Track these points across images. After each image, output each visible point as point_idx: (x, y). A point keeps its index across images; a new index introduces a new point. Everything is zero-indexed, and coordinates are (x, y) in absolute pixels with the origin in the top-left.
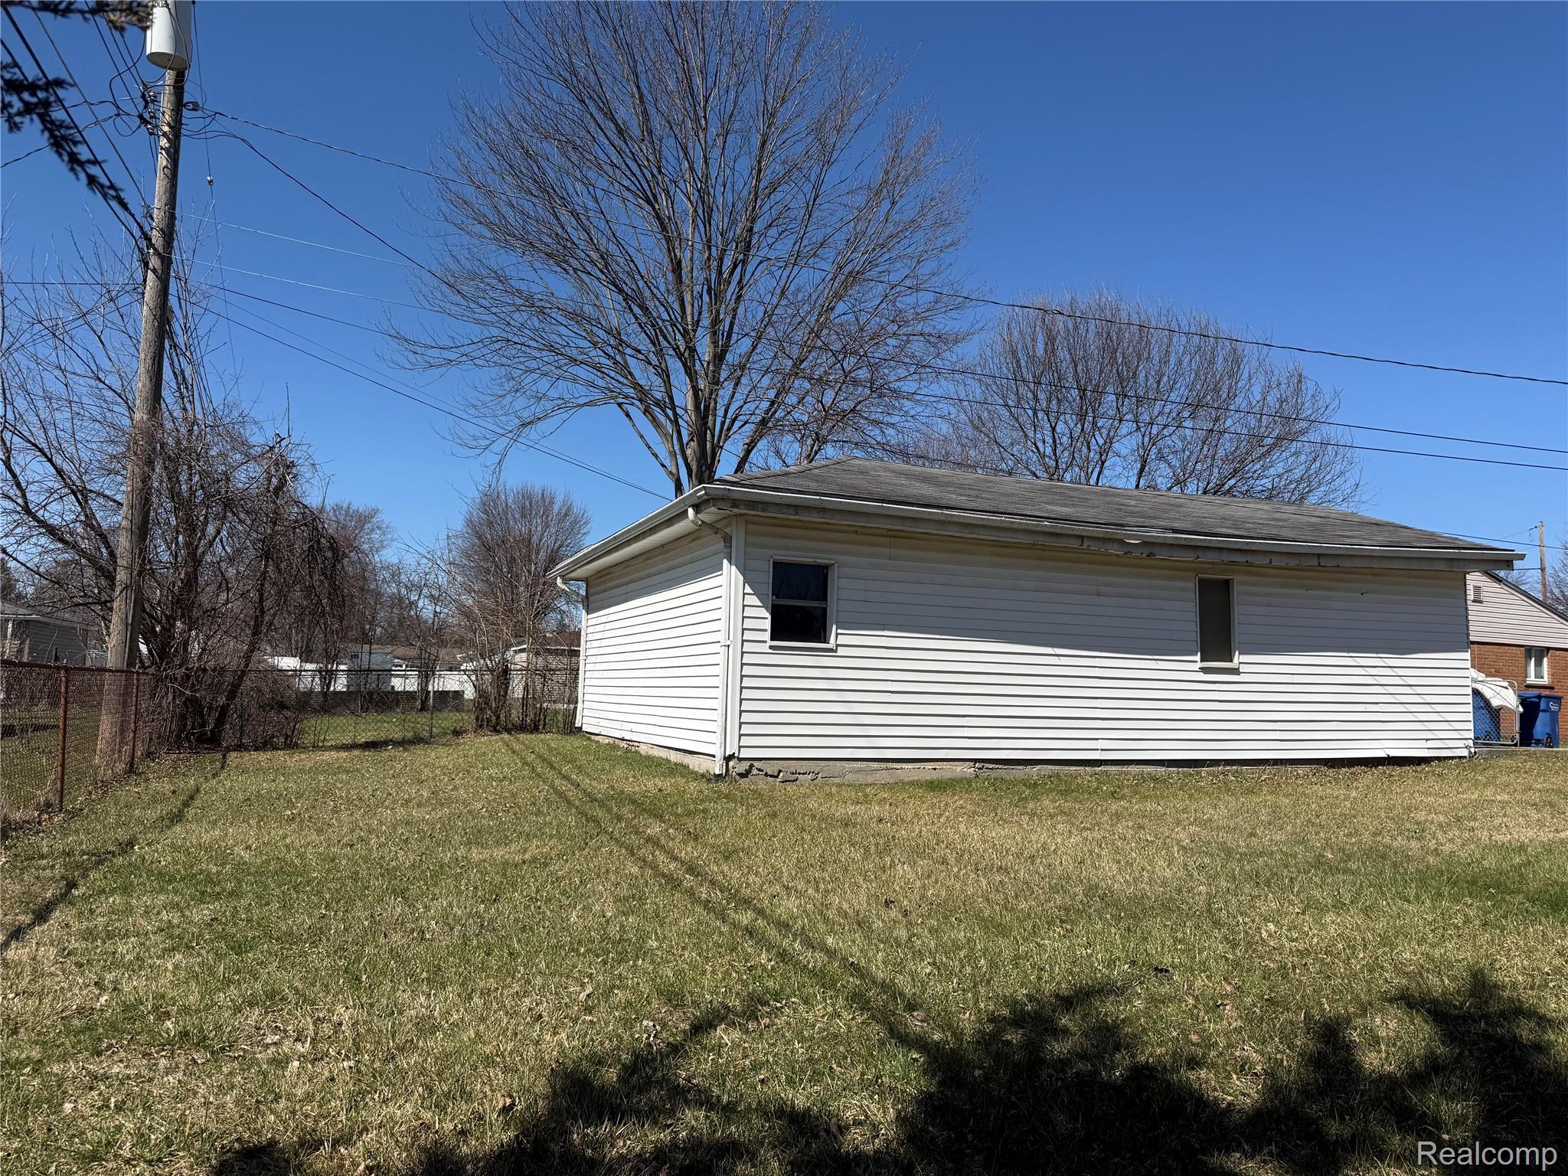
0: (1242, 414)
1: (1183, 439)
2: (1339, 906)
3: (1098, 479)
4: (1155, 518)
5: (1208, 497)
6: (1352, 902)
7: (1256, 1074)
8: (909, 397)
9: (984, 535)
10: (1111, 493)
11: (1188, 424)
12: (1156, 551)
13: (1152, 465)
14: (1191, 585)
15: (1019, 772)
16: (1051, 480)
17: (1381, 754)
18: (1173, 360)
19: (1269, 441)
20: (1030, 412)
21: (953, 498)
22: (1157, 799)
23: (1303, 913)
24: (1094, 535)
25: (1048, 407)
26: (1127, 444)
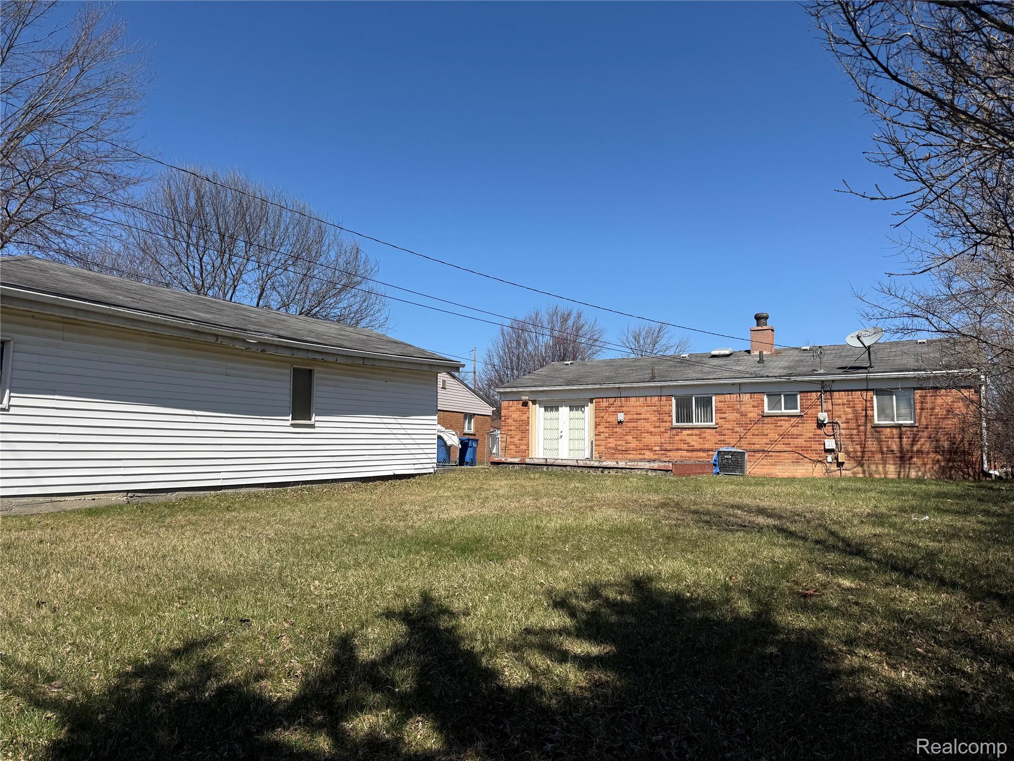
0: (324, 268)
1: (288, 278)
2: (357, 564)
3: (231, 297)
4: (266, 327)
5: (303, 317)
6: (364, 562)
7: (297, 676)
8: (88, 217)
9: (144, 328)
10: (238, 308)
11: (291, 268)
12: (267, 348)
13: (268, 292)
14: (288, 371)
15: (162, 497)
16: (199, 294)
17: (391, 473)
18: (282, 226)
19: (339, 286)
20: (184, 245)
21: (121, 299)
22: (257, 509)
23: (336, 572)
24: (226, 335)
25: (197, 243)
26: (251, 276)
